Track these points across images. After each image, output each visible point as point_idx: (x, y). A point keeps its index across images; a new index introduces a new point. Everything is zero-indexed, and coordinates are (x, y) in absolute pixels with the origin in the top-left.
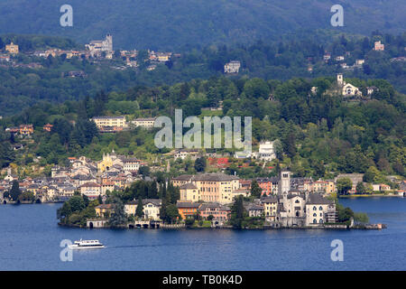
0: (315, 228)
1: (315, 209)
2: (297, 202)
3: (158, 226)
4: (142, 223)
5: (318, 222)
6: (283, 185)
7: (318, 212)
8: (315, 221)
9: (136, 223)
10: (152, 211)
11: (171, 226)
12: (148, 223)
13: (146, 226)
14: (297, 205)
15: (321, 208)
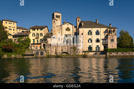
0: (91, 57)
1: (90, 33)
2: (68, 29)
5: (94, 49)
7: (94, 37)
8: (90, 48)
14: (68, 33)
15: (98, 33)
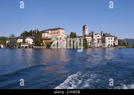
3: (32, 47)
4: (24, 46)
6: (86, 32)
8: (109, 45)
9: (22, 46)
10: (30, 41)
11: (39, 47)
12: (27, 46)
13: (26, 47)
14: (98, 38)
15: (111, 39)
